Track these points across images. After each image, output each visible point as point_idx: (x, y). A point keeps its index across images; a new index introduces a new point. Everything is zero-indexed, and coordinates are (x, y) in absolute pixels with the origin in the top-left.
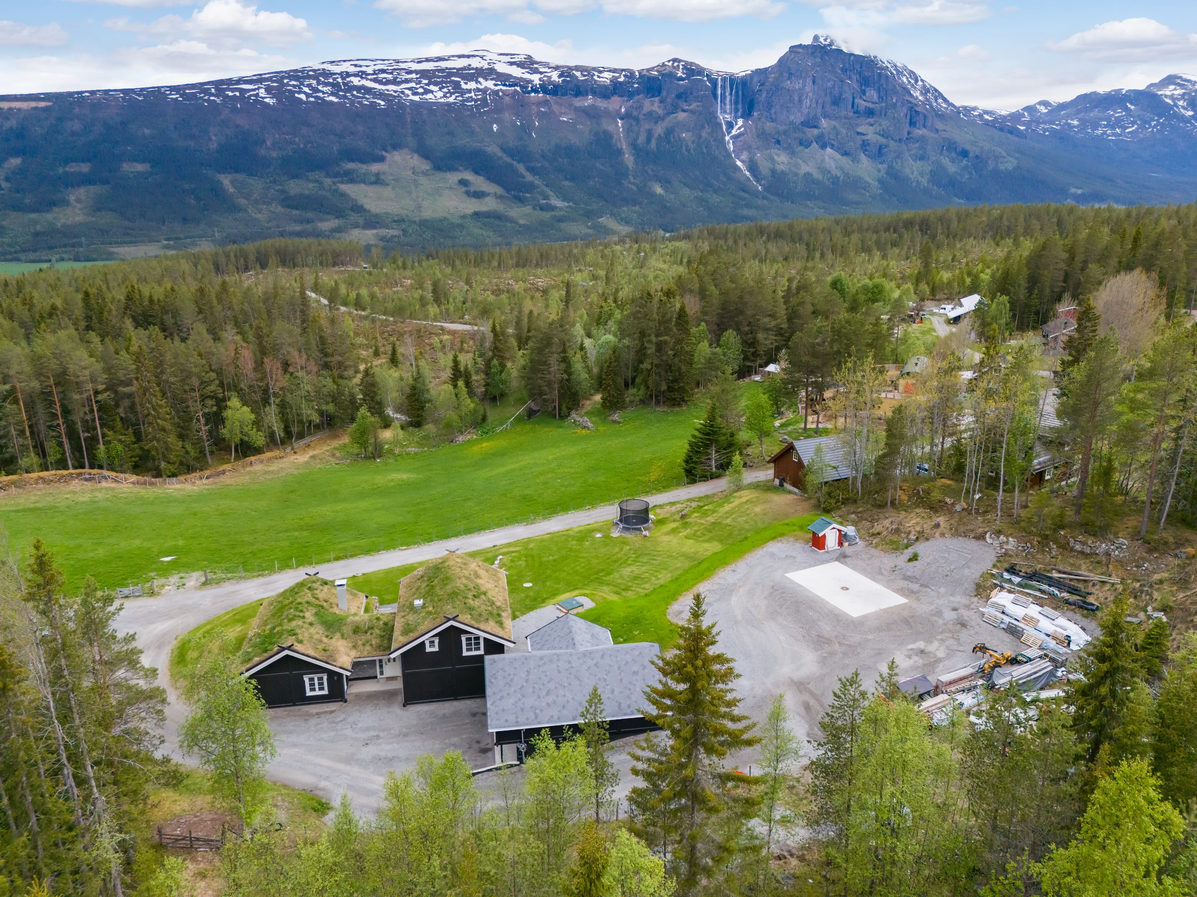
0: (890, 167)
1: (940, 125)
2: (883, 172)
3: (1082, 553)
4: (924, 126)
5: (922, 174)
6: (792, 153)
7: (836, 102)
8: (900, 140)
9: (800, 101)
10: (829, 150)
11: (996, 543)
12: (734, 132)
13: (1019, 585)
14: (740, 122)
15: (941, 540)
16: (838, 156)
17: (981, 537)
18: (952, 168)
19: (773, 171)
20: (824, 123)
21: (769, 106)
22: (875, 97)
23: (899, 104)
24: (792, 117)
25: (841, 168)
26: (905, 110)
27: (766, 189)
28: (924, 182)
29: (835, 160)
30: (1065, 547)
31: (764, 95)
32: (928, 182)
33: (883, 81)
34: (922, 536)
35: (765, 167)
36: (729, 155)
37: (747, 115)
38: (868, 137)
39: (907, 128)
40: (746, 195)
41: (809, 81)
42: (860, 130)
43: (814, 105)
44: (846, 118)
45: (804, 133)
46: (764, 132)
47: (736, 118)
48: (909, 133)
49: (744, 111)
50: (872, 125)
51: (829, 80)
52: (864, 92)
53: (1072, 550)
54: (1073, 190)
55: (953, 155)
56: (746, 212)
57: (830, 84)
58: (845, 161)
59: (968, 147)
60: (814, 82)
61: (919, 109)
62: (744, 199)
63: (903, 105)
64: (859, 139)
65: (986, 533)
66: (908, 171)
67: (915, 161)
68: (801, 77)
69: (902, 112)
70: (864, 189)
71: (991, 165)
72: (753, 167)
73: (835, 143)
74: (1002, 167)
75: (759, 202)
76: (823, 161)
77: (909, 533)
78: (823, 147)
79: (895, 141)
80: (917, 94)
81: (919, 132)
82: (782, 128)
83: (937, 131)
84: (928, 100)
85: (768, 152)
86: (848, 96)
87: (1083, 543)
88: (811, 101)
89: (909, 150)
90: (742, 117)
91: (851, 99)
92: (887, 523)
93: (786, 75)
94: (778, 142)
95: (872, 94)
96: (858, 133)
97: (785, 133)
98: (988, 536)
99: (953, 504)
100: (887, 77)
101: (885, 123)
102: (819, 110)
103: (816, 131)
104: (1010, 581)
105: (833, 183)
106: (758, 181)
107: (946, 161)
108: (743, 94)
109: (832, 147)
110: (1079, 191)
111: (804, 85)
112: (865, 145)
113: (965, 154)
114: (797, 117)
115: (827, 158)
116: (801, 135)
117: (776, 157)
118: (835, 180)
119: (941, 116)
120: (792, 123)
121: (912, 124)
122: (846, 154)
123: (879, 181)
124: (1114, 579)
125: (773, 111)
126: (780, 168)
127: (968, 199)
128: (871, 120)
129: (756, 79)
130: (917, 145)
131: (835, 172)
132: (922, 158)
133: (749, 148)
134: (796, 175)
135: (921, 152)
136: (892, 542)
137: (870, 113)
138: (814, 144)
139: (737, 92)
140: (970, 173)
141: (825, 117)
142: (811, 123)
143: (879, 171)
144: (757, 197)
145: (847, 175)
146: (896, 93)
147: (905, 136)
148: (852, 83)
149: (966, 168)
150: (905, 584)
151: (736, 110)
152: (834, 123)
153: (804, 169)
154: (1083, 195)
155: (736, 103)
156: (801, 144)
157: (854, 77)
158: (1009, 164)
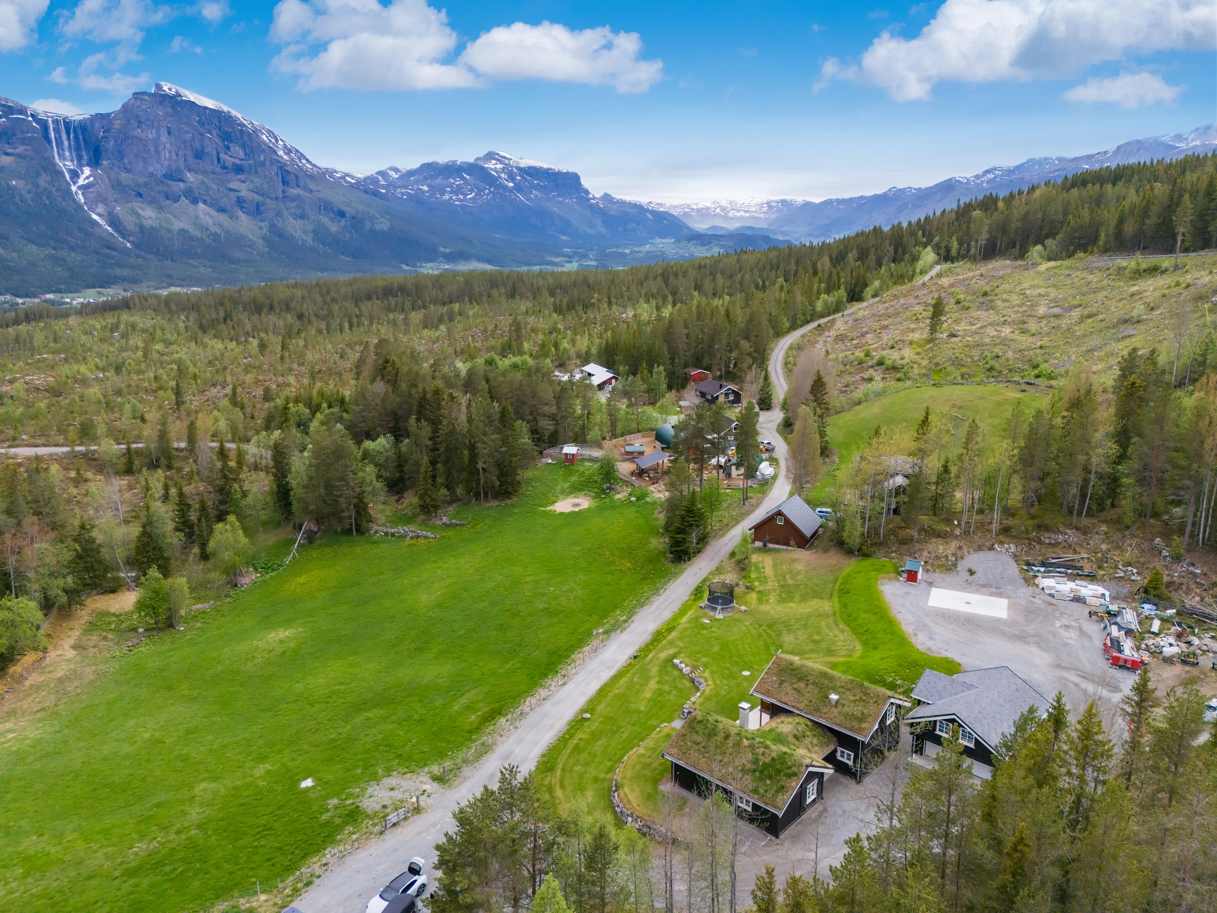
0: (272, 225)
1: (312, 186)
2: (265, 230)
4: (298, 186)
5: (305, 232)
6: (160, 208)
7: (199, 155)
8: (277, 198)
9: (157, 152)
10: (201, 206)
12: (81, 182)
14: (87, 171)
16: (214, 213)
18: (334, 228)
19: (142, 228)
20: (190, 177)
21: (120, 155)
22: (241, 154)
23: (267, 163)
24: (151, 169)
25: (220, 226)
26: (275, 168)
27: (137, 246)
28: (309, 240)
29: (211, 216)
31: (112, 143)
32: (313, 240)
33: (246, 138)
35: (129, 222)
36: (79, 207)
37: (95, 162)
38: (242, 194)
39: (281, 187)
40: (114, 253)
41: (163, 131)
42: (232, 186)
43: (174, 157)
44: (214, 173)
45: (169, 186)
46: (119, 183)
47: (81, 166)
48: (283, 192)
49: (90, 159)
50: (243, 182)
51: (186, 132)
52: (228, 148)
54: (442, 249)
55: (332, 215)
56: (118, 271)
57: (188, 136)
58: (222, 218)
59: (344, 208)
60: (169, 133)
61: (289, 169)
62: (112, 258)
63: (272, 163)
64: (233, 195)
66: (290, 229)
67: (295, 219)
68: (153, 127)
69: (274, 170)
70: (250, 247)
71: (368, 226)
72: (114, 221)
73: (207, 198)
74: (378, 227)
75: (132, 260)
76: (197, 217)
78: (195, 202)
79: (272, 199)
80: (281, 153)
81: (294, 191)
82: (142, 180)
83: (311, 191)
84: (293, 160)
85: (130, 205)
86: (210, 149)
88: (170, 152)
89: (288, 209)
90: (88, 165)
91: (215, 154)
93: (134, 123)
94: (140, 195)
95: (237, 150)
96: (230, 190)
97: (146, 184)
100: (250, 134)
101: (258, 181)
102: (182, 163)
103: (182, 185)
105: (214, 240)
106: (124, 237)
107: (325, 220)
108: (84, 139)
109: (205, 202)
110: (447, 251)
111: (159, 136)
112: (240, 202)
113: (341, 214)
114: (158, 169)
115: (201, 214)
116: (165, 189)
117: (140, 212)
118: (216, 237)
119: (312, 177)
120: (151, 175)
121: (285, 183)
122: (222, 210)
123: (264, 239)
125: (126, 161)
126: (148, 223)
127: (354, 257)
128: (242, 177)
129: (97, 125)
130: (294, 204)
131: (214, 229)
132: (302, 217)
133: (104, 201)
134: (169, 231)
135: (299, 211)
137: (239, 169)
138: (183, 198)
139: (76, 137)
140: (351, 233)
141: (190, 171)
142: (173, 176)
143: (261, 228)
144: (128, 254)
145: (228, 232)
146: (263, 151)
147: (281, 195)
148: (212, 138)
149: (346, 227)
151: (80, 158)
152: (200, 177)
153: (177, 225)
154: (450, 254)
155: (78, 149)
156: (167, 198)
157: (215, 132)
158: (383, 225)
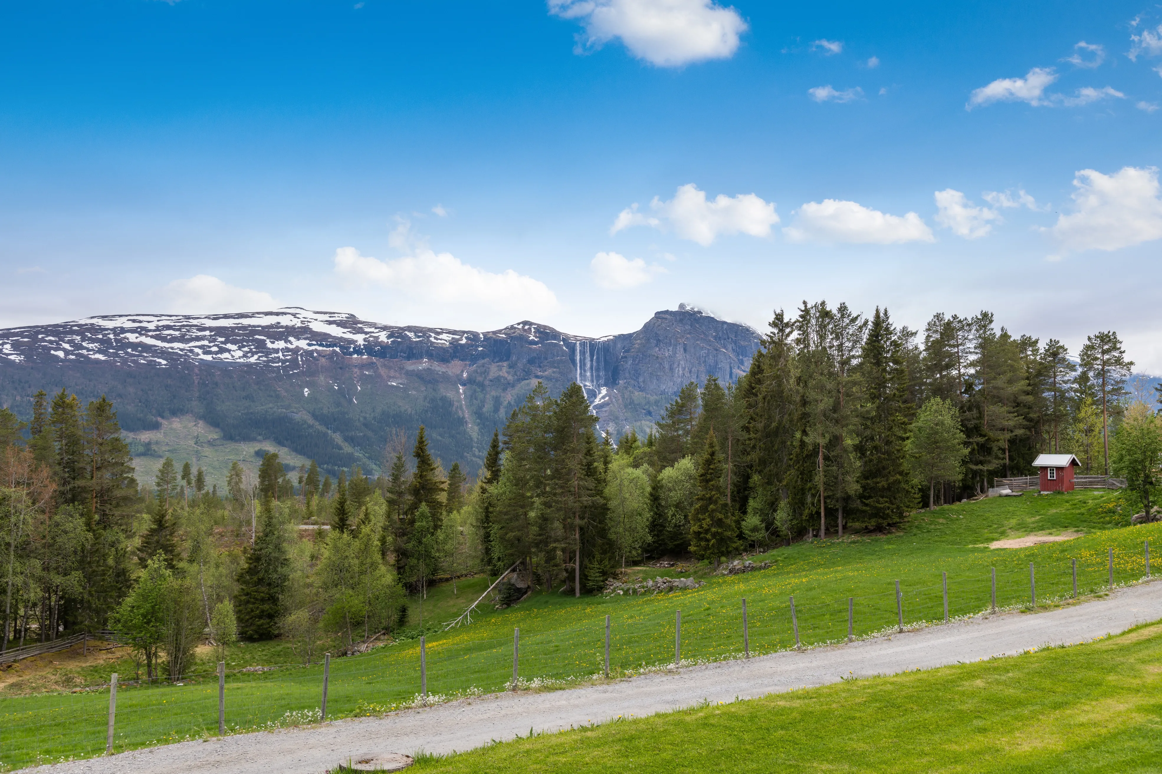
7: (712, 371)
9: (671, 369)
12: (597, 401)
14: (604, 391)
21: (637, 374)
24: (663, 387)
31: (630, 362)
37: (611, 382)
41: (680, 349)
43: (687, 374)
46: (632, 402)
47: (599, 386)
49: (607, 379)
51: (702, 348)
52: (742, 362)
57: (703, 352)
60: (685, 350)
68: (670, 344)
82: (653, 398)
85: (638, 424)
86: (724, 365)
88: (684, 369)
90: (606, 385)
91: (728, 369)
93: (653, 342)
94: (648, 413)
97: (657, 402)
108: (605, 361)
111: (675, 353)
114: (669, 387)
117: (646, 429)
120: (663, 393)
125: (641, 379)
129: (619, 345)
133: (616, 420)
139: (598, 358)
148: (727, 353)
151: (598, 377)
155: (598, 370)
157: (730, 347)
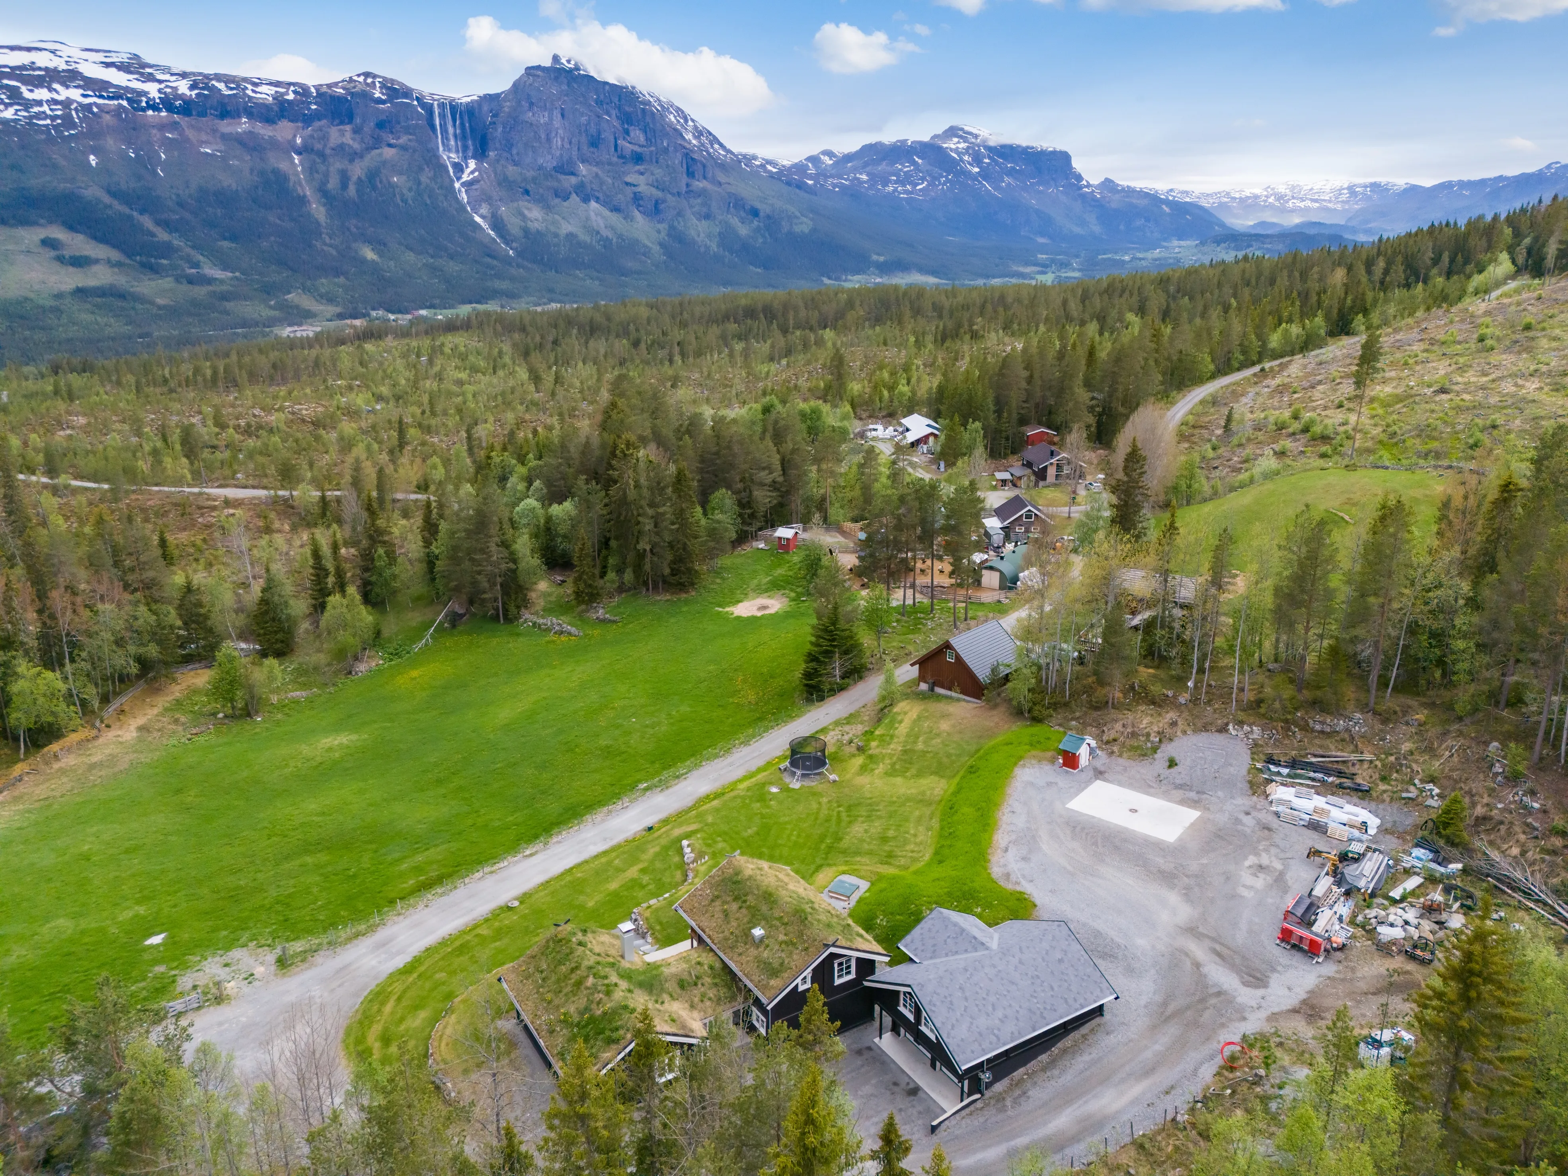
0: (672, 227)
1: (722, 177)
2: (663, 234)
3: (1322, 732)
4: (705, 178)
5: (709, 236)
6: (548, 208)
7: (595, 142)
8: (679, 194)
9: (548, 139)
10: (593, 204)
11: (1241, 734)
12: (465, 177)
13: (1289, 776)
14: (472, 164)
15: (1185, 738)
16: (606, 213)
17: (1223, 730)
18: (743, 231)
19: (526, 231)
20: (582, 168)
21: (509, 146)
22: (642, 139)
23: (671, 149)
24: (541, 161)
25: (612, 228)
26: (679, 156)
27: (520, 254)
28: (714, 247)
29: (603, 217)
30: (1305, 728)
31: (500, 129)
32: (718, 246)
33: (648, 119)
34: (1163, 737)
35: (514, 225)
36: (462, 208)
37: (481, 154)
38: (639, 189)
39: (684, 179)
40: (495, 262)
41: (557, 114)
42: (628, 179)
43: (567, 146)
44: (610, 164)
45: (559, 181)
46: (506, 179)
47: (465, 158)
48: (688, 185)
49: (475, 150)
50: (642, 174)
51: (582, 114)
52: (627, 132)
53: (1313, 730)
54: (875, 257)
55: (743, 214)
56: (497, 284)
57: (584, 119)
58: (615, 219)
59: (758, 205)
60: (563, 116)
61: (695, 156)
62: (492, 268)
63: (676, 151)
64: (629, 191)
65: (1227, 724)
66: (693, 233)
67: (699, 220)
68: (545, 109)
69: (677, 159)
70: (644, 254)
71: (785, 226)
72: (497, 224)
73: (600, 195)
74: (797, 229)
75: (513, 271)
76: (588, 218)
77: (1148, 735)
78: (586, 200)
79: (673, 194)
80: (689, 136)
81: (699, 184)
82: (530, 174)
83: (720, 184)
84: (703, 145)
85: (515, 204)
86: (607, 135)
87: (1322, 723)
88: (563, 139)
89: (691, 207)
90: (473, 157)
91: (612, 140)
92: (1118, 726)
93: (525, 104)
94: (527, 192)
95: (637, 135)
96: (627, 184)
97: (534, 180)
98: (1231, 727)
99: (1175, 697)
100: (653, 113)
101: (659, 172)
102: (575, 153)
103: (573, 180)
104: (1279, 774)
105: (605, 247)
106: (507, 244)
107: (735, 221)
108: (471, 126)
109: (597, 200)
110: (882, 259)
111: (551, 119)
112: (637, 198)
113: (755, 213)
114: (548, 161)
115: (592, 214)
116: (555, 184)
117: (526, 212)
118: (607, 241)
119: (723, 166)
120: (541, 168)
121: (690, 174)
122: (616, 209)
123: (661, 244)
124: (1368, 756)
125: (514, 151)
126: (534, 226)
127: (765, 268)
128: (641, 168)
129: (485, 108)
130: (699, 201)
131: (605, 233)
132: (707, 217)
133: (488, 199)
134: (556, 235)
135: (705, 210)
136: (1133, 748)
137: (638, 158)
138: (574, 196)
139: (462, 125)
140: (763, 236)
141: (583, 162)
142: (565, 169)
143: (659, 232)
144: (510, 264)
145: (620, 236)
146: (667, 135)
147: (684, 189)
148: (611, 120)
149: (758, 230)
150: (1179, 794)
151: (465, 148)
152: (595, 169)
153: (566, 228)
154: (885, 263)
155: (464, 137)
156: (557, 195)
157: (613, 113)
158: (804, 226)
